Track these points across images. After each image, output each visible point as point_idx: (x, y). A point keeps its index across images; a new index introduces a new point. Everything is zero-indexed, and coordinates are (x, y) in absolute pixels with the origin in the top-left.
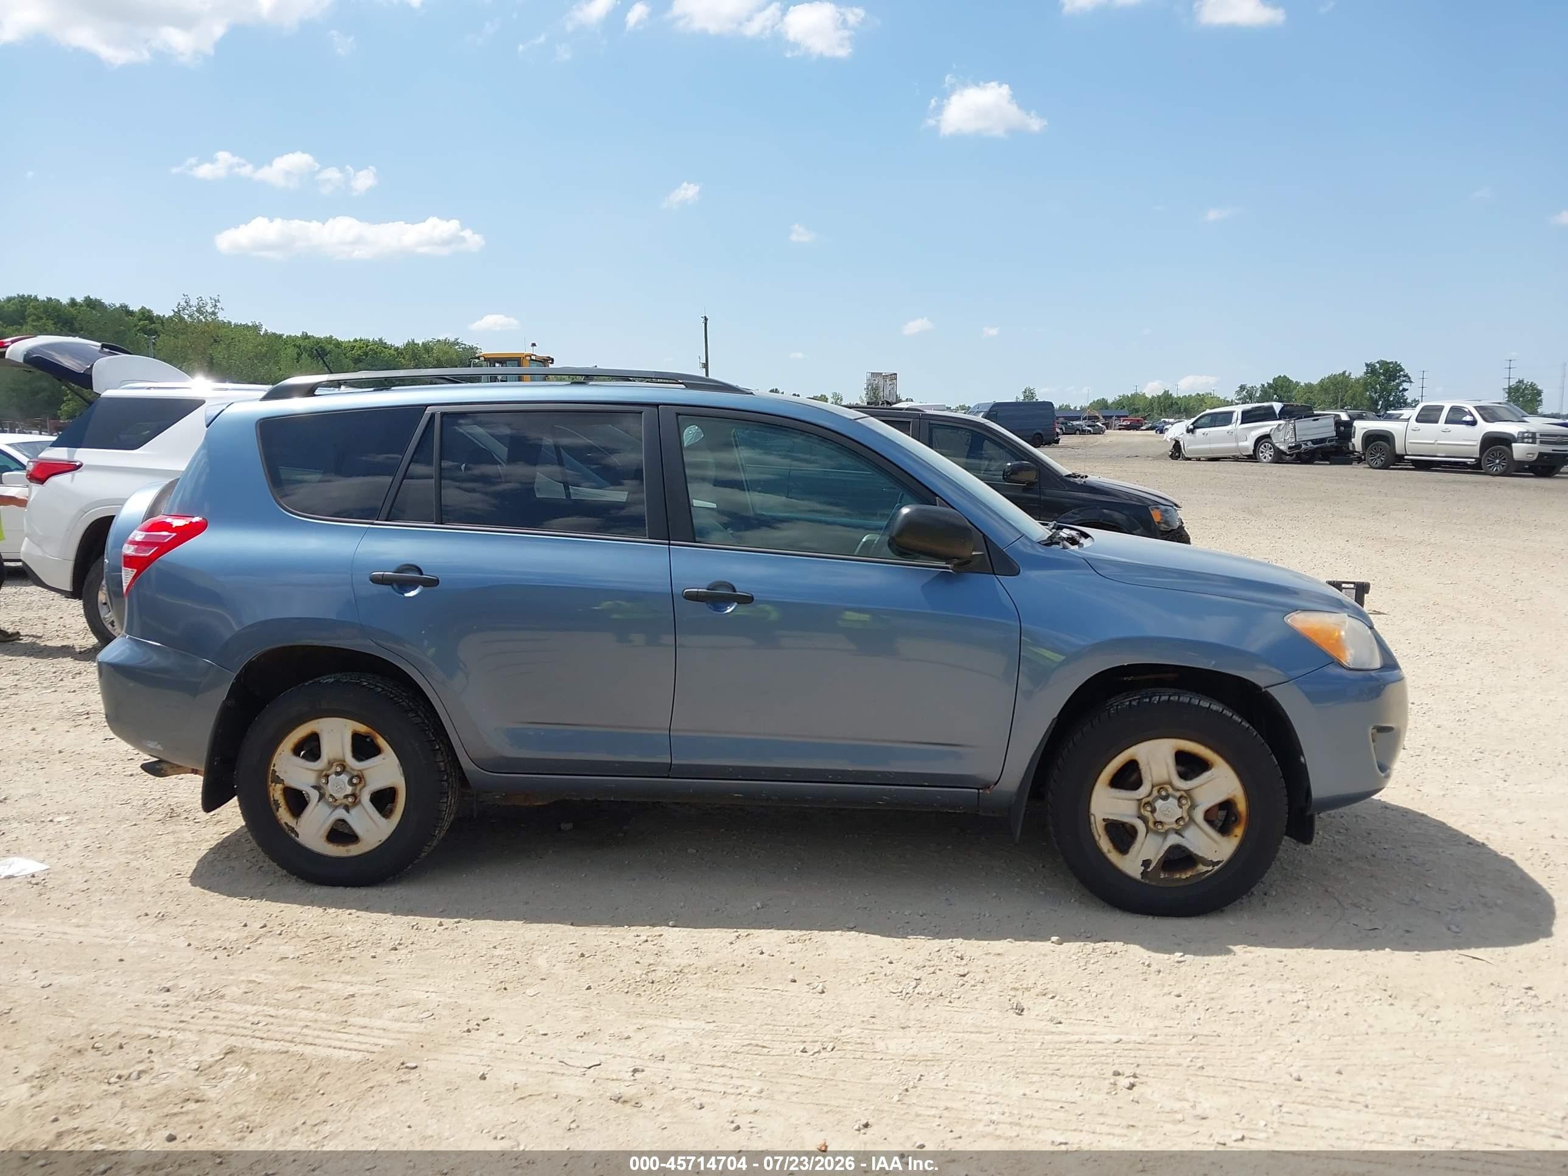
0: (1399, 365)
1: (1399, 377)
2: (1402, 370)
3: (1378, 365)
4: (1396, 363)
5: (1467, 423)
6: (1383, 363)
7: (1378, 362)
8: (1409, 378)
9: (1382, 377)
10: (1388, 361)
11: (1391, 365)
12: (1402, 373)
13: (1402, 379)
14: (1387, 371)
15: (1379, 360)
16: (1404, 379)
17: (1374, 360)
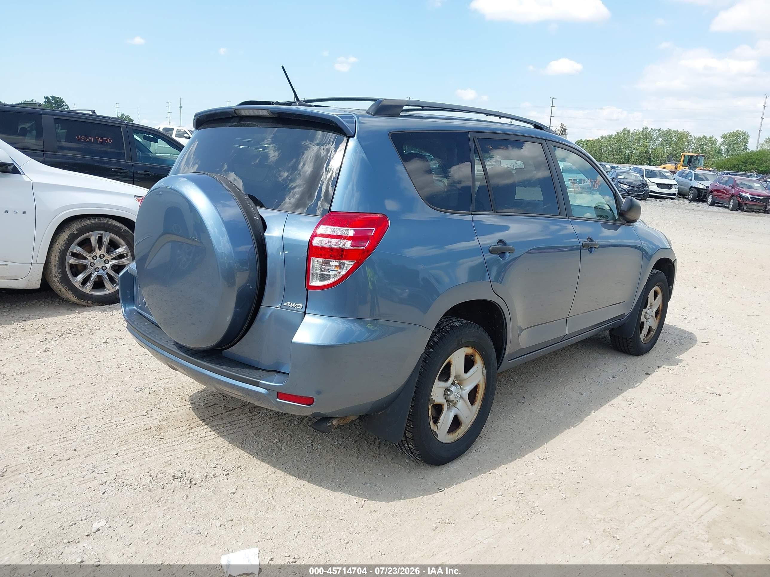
0: (62, 100)
1: (63, 106)
2: (64, 102)
3: (51, 99)
4: (60, 98)
5: (186, 138)
6: (54, 98)
7: (51, 97)
8: (68, 107)
9: (54, 105)
10: (56, 97)
11: (58, 99)
12: (64, 104)
13: (64, 107)
14: (56, 102)
15: (51, 95)
16: (66, 107)
17: (49, 96)
